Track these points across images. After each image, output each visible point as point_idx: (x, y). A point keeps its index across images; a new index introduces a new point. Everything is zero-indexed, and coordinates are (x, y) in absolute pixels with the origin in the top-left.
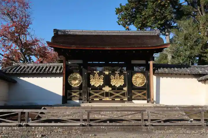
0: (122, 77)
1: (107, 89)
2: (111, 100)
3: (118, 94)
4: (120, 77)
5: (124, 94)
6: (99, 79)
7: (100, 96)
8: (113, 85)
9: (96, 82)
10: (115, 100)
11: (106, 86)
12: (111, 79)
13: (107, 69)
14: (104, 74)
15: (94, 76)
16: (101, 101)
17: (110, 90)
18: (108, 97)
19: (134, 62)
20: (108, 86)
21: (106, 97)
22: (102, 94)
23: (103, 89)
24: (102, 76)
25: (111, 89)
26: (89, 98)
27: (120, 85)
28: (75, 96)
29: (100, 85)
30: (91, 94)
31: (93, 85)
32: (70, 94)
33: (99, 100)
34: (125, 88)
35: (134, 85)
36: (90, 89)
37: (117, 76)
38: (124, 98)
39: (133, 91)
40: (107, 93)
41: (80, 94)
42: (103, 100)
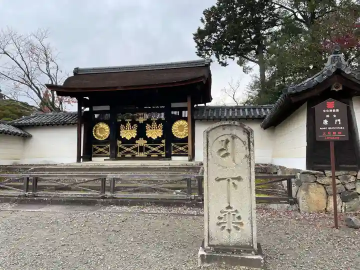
0: (161, 125)
1: (141, 142)
2: (146, 156)
3: (155, 149)
4: (157, 126)
5: (162, 149)
6: (132, 129)
7: (133, 151)
8: (148, 137)
9: (128, 133)
10: (152, 156)
11: (140, 139)
12: (147, 129)
13: (141, 116)
14: (138, 123)
15: (125, 125)
16: (134, 158)
17: (145, 144)
18: (142, 153)
19: (174, 105)
20: (142, 139)
21: (140, 153)
22: (136, 149)
23: (137, 142)
24: (136, 126)
25: (146, 142)
26: (119, 155)
27: (158, 137)
28: (101, 152)
29: (132, 138)
30: (121, 149)
31: (125, 138)
32: (95, 150)
33: (131, 156)
34: (163, 141)
35: (175, 135)
36: (120, 142)
37: (154, 124)
38: (163, 154)
39: (172, 144)
40: (141, 147)
41: (107, 150)
42: (136, 156)
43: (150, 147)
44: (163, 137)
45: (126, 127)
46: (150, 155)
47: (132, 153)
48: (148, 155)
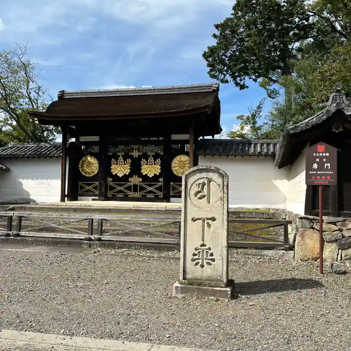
0: (159, 161)
1: (135, 180)
2: (141, 196)
3: (151, 189)
4: (154, 162)
5: (159, 189)
6: (125, 164)
8: (144, 174)
9: (120, 169)
10: (147, 196)
11: (134, 176)
12: (142, 164)
13: (136, 149)
14: (131, 157)
15: (117, 160)
16: (126, 198)
17: (140, 182)
18: (136, 193)
19: (174, 137)
20: (137, 176)
21: (134, 193)
22: (129, 188)
23: (130, 179)
24: (129, 161)
25: (141, 180)
26: (110, 194)
27: (155, 175)
28: (88, 191)
29: (125, 175)
30: (112, 188)
31: (116, 175)
32: (82, 188)
33: (123, 196)
34: (161, 180)
35: (175, 173)
36: (111, 179)
37: (151, 159)
38: (161, 194)
39: (171, 183)
40: (135, 186)
41: (95, 188)
42: (129, 196)
43: (145, 186)
44: (161, 175)
45: (117, 162)
46: (145, 196)
47: (125, 192)
48: (143, 196)
